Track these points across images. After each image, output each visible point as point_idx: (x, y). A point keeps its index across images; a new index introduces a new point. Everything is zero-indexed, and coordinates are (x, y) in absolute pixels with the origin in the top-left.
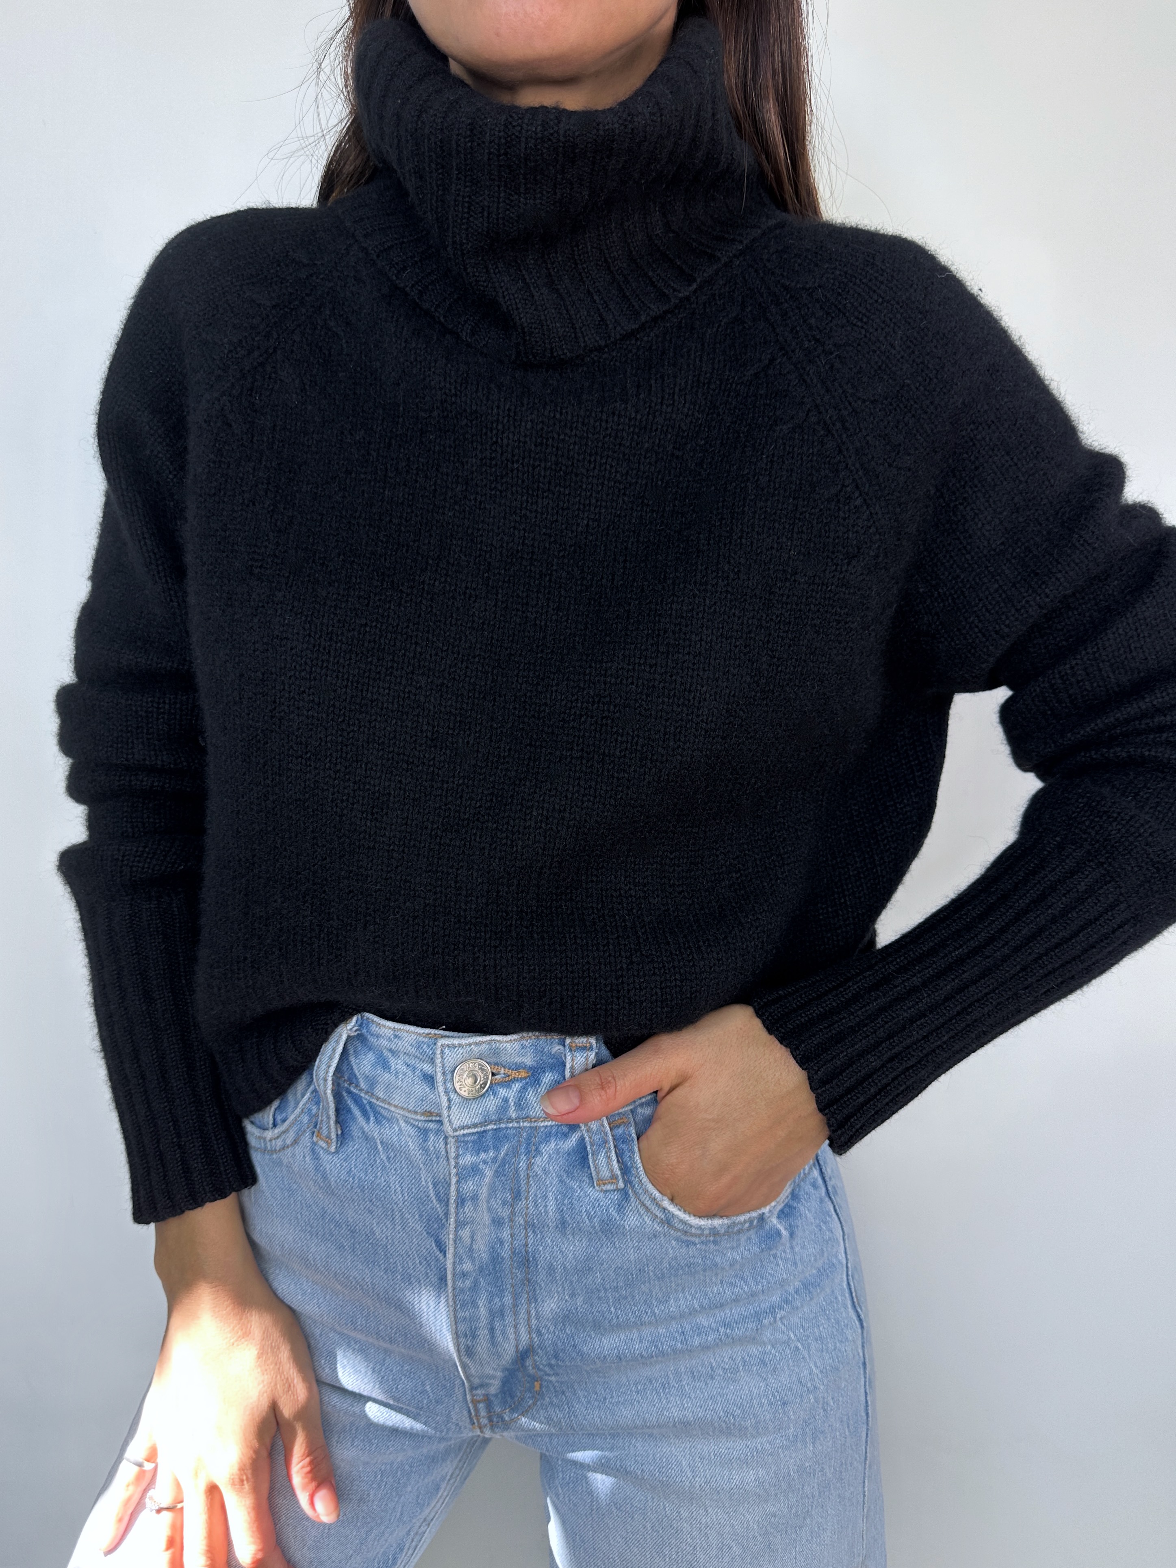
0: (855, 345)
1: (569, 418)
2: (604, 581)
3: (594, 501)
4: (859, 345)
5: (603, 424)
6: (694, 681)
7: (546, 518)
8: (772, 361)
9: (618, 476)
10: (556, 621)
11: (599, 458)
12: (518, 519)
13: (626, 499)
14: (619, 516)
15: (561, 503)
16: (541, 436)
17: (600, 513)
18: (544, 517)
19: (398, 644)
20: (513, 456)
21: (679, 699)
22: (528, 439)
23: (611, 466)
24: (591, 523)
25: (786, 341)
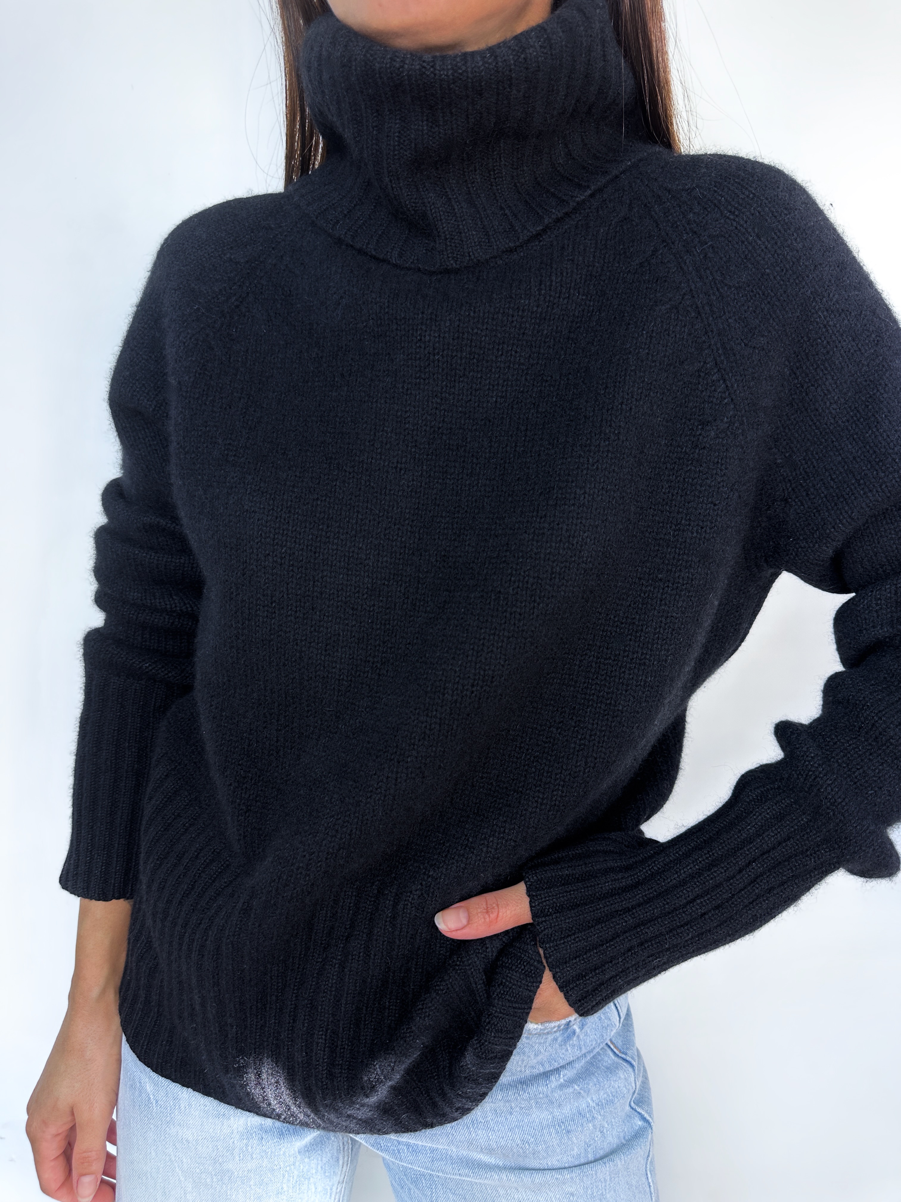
0: (727, 236)
1: (481, 315)
2: (508, 448)
3: (501, 382)
4: (730, 236)
5: (510, 318)
6: (578, 528)
7: (462, 399)
8: (655, 251)
9: (522, 361)
10: (470, 484)
11: (506, 346)
12: (439, 401)
13: (528, 378)
14: (522, 392)
15: (474, 386)
16: (458, 331)
17: (506, 391)
18: (460, 397)
19: (343, 513)
20: (434, 349)
21: (564, 544)
22: (447, 335)
23: (516, 352)
24: (499, 400)
25: (667, 234)
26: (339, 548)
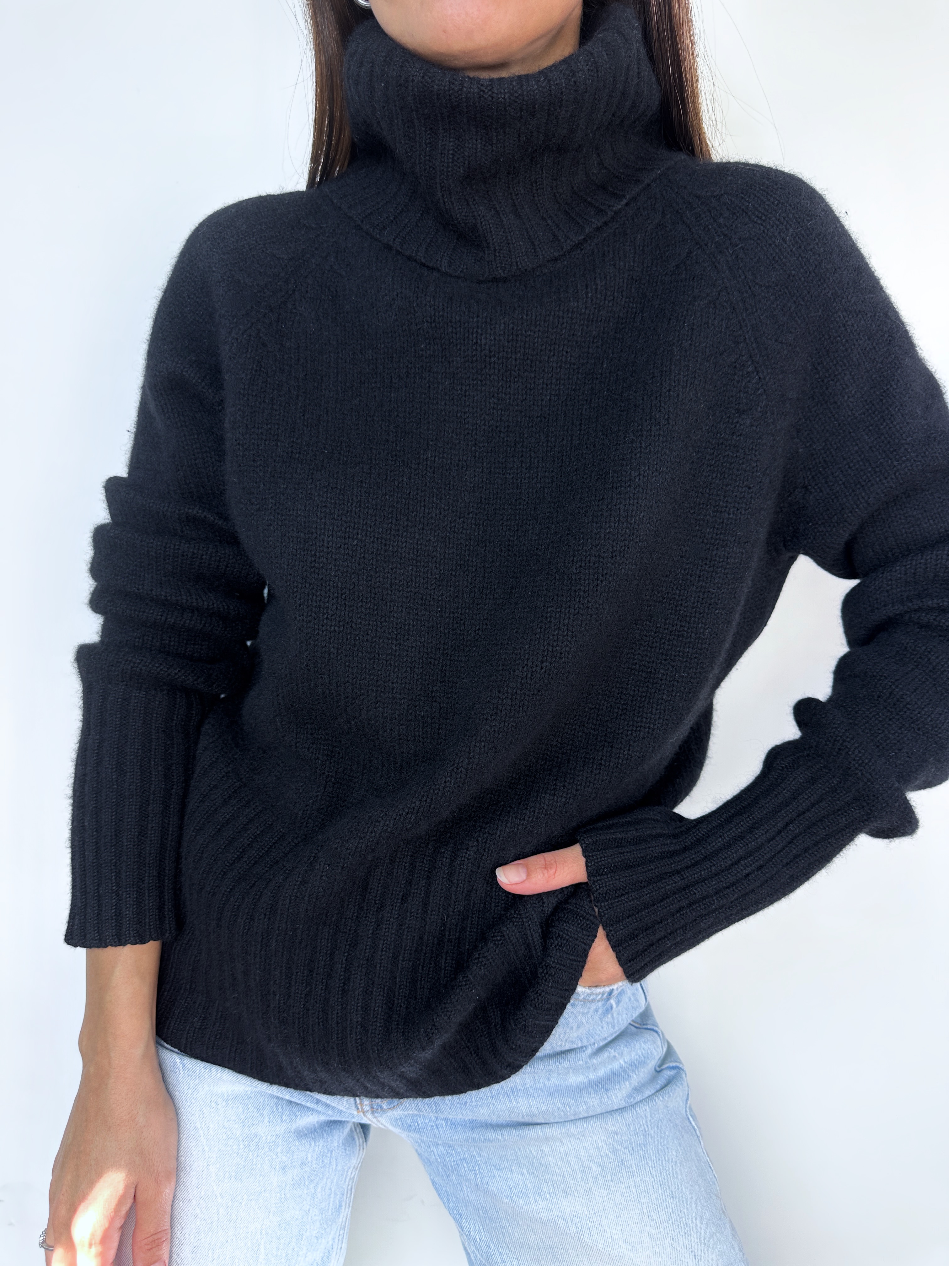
0: (756, 239)
2: (565, 442)
4: (759, 239)
5: (560, 320)
6: (635, 508)
7: (518, 399)
12: (496, 401)
15: (529, 385)
18: (516, 397)
19: (411, 508)
20: (490, 352)
22: (502, 338)
23: (567, 352)
25: (700, 237)
26: (408, 540)
